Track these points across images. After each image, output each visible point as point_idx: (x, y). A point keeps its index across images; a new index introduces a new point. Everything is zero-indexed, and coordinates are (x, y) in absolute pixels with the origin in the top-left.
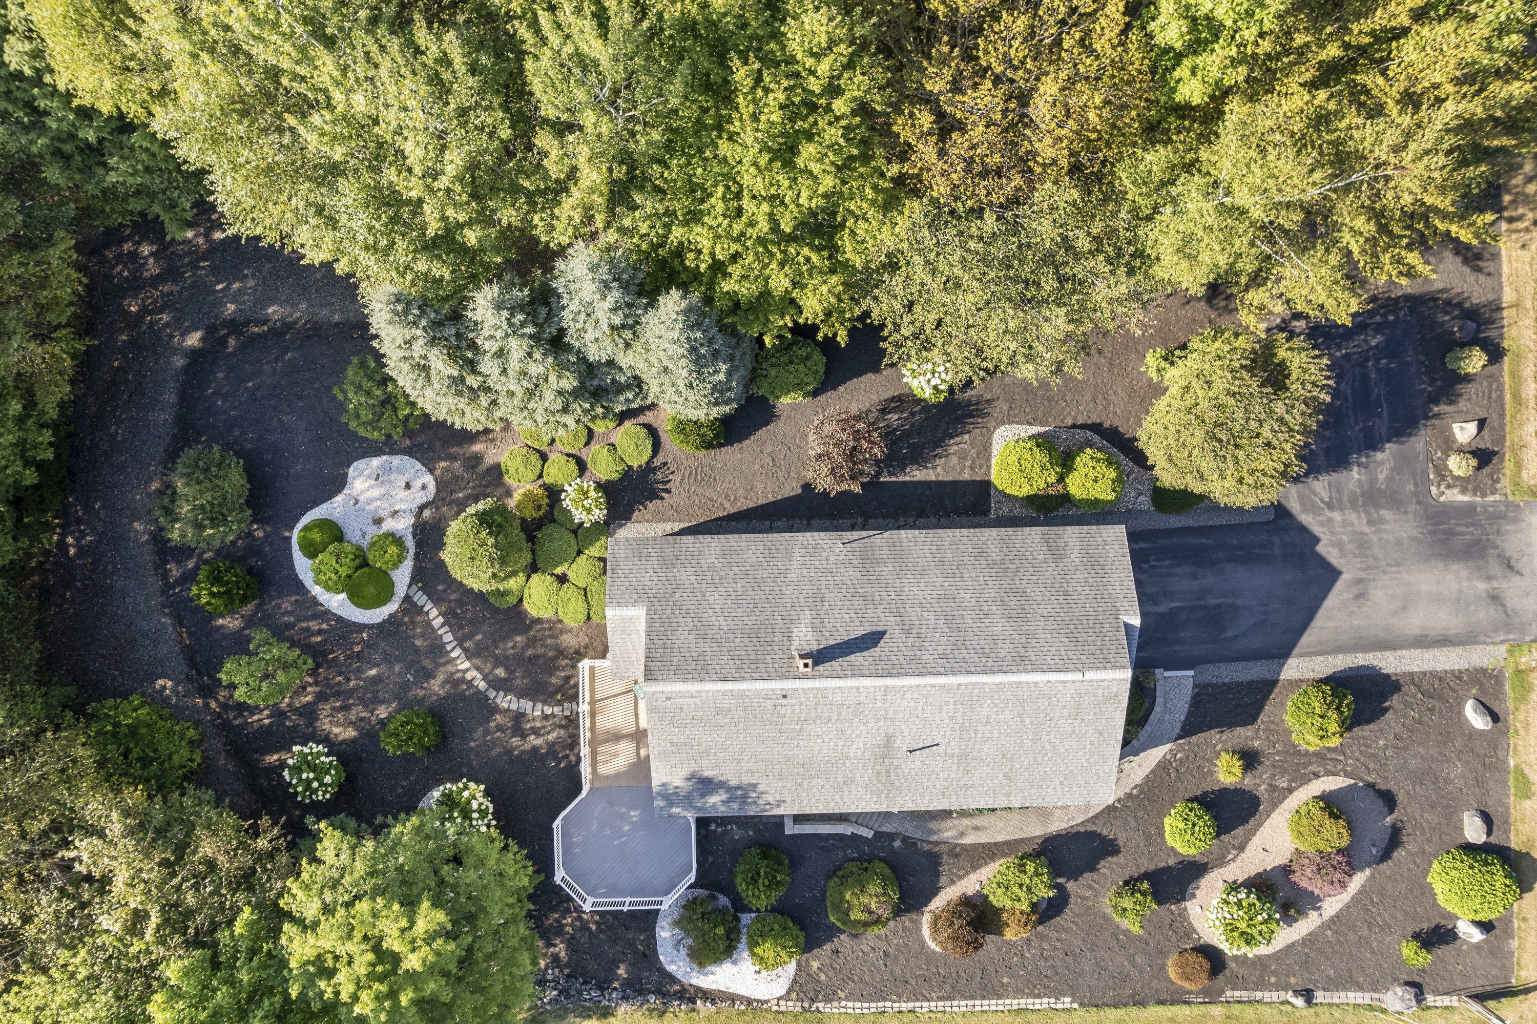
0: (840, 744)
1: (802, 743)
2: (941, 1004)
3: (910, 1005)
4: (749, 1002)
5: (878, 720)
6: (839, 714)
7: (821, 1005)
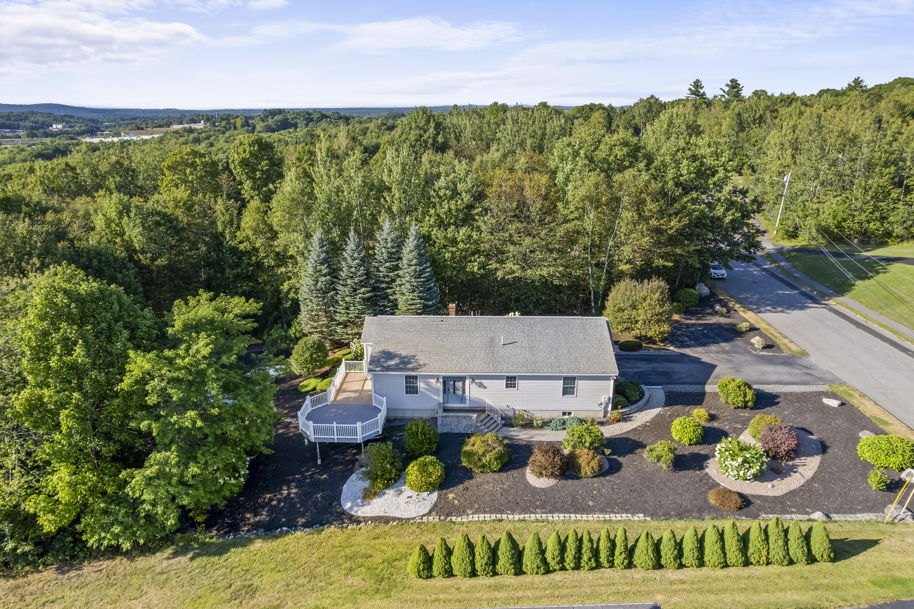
0: (468, 340)
1: (449, 340)
2: (543, 515)
3: (522, 516)
4: (400, 519)
5: (486, 331)
6: (468, 328)
7: (454, 518)
